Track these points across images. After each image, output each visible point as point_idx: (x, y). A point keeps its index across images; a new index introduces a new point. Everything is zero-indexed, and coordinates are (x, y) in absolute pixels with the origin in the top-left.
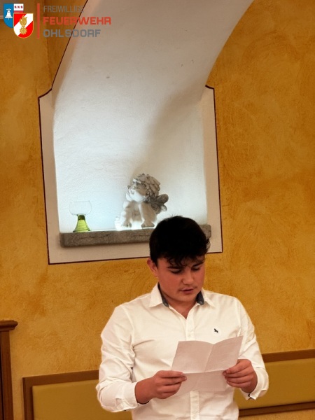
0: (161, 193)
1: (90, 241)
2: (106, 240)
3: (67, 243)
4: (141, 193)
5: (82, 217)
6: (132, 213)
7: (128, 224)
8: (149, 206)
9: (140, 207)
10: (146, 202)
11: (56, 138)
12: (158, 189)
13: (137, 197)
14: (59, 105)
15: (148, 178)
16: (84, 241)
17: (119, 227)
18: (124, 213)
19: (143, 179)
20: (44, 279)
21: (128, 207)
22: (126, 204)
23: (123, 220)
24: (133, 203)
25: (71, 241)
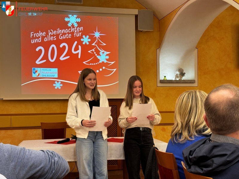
0: (184, 72)
1: (166, 82)
2: (170, 82)
3: (161, 82)
4: (179, 72)
5: (165, 77)
6: (177, 76)
7: (176, 79)
8: (181, 75)
9: (179, 75)
10: (180, 74)
11: (160, 59)
12: (183, 71)
13: (178, 73)
14: (161, 51)
15: (181, 68)
16: (165, 82)
17: (174, 79)
18: (175, 76)
19: (180, 69)
20: (156, 90)
21: (176, 75)
22: (175, 75)
23: (174, 78)
24: (177, 74)
25: (162, 82)
